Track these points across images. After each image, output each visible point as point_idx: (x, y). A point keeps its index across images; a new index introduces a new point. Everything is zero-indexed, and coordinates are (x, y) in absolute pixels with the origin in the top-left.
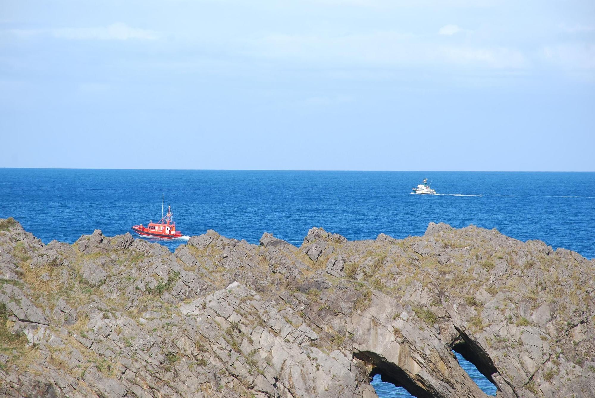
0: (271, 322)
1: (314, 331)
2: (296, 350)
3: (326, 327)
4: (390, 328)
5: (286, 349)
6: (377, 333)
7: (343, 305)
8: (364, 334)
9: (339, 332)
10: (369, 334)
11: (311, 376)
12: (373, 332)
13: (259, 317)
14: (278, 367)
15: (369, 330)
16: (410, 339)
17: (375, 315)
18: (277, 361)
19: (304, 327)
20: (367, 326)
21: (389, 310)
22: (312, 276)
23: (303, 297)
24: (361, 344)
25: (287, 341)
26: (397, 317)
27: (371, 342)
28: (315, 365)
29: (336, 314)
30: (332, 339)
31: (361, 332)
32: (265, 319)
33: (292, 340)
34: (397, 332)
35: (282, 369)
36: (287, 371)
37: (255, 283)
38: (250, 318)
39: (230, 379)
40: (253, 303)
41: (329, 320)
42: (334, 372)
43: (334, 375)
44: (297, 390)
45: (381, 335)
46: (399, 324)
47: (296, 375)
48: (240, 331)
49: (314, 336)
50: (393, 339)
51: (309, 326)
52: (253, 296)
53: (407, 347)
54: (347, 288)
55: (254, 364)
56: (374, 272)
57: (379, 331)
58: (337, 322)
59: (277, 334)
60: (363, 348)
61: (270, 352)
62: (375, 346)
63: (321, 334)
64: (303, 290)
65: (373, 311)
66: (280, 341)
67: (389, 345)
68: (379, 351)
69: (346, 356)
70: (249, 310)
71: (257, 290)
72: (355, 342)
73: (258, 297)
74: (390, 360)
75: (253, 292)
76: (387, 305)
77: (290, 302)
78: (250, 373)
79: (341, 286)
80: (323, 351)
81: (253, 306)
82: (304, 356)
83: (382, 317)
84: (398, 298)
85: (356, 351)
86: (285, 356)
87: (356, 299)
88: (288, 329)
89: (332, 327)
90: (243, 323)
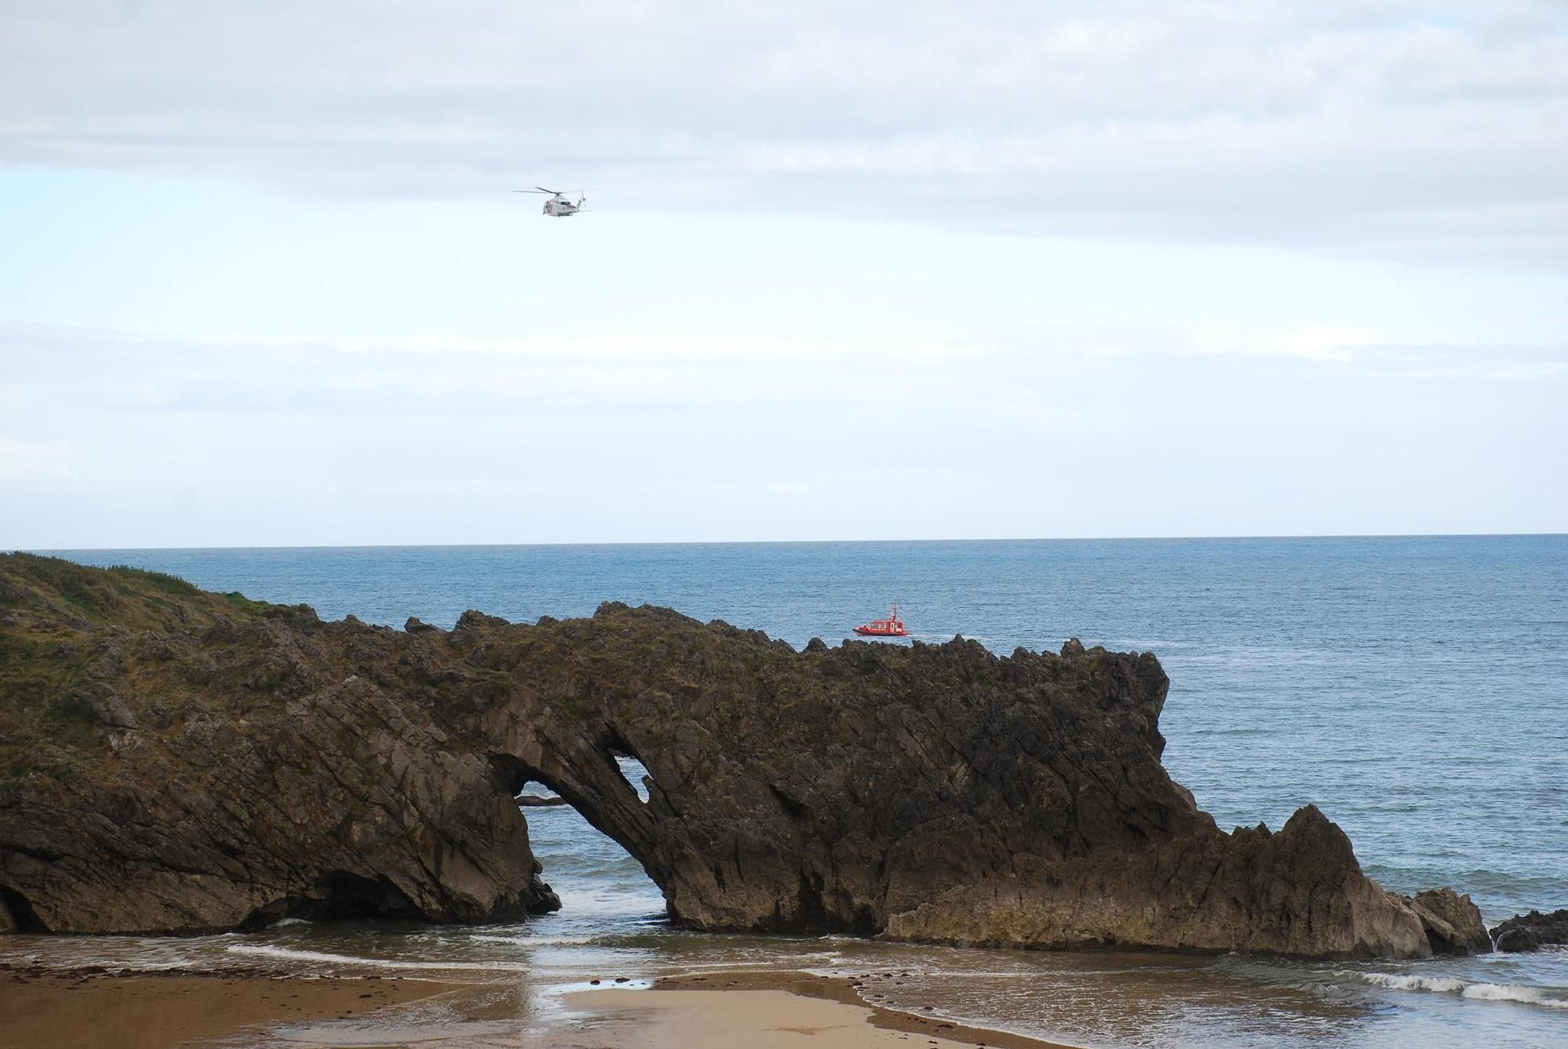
0: (392, 723)
1: (444, 731)
2: (420, 756)
3: (459, 727)
4: (531, 726)
5: (409, 755)
6: (516, 733)
7: (478, 700)
8: (501, 734)
9: (474, 732)
10: (507, 735)
11: (437, 784)
12: (511, 731)
13: (377, 717)
14: (399, 775)
15: (507, 729)
16: (552, 739)
17: (513, 711)
18: (397, 766)
19: (432, 728)
20: (505, 724)
21: (529, 705)
22: (450, 667)
23: (433, 692)
24: (497, 746)
25: (409, 744)
26: (539, 714)
27: (509, 744)
28: (442, 771)
29: (469, 712)
30: (464, 739)
31: (497, 731)
32: (385, 719)
33: (414, 743)
34: (538, 731)
35: (404, 777)
36: (410, 778)
37: (378, 676)
38: (367, 718)
39: (339, 789)
40: (372, 700)
41: (463, 718)
42: (464, 779)
43: (464, 784)
44: (422, 801)
45: (521, 734)
46: (540, 722)
47: (420, 784)
48: (355, 734)
49: (443, 737)
50: (534, 739)
51: (438, 725)
52: (373, 692)
53: (550, 748)
54: (484, 680)
55: (370, 772)
56: (519, 661)
57: (519, 731)
58: (470, 721)
59: (398, 735)
60: (500, 750)
61: (389, 758)
62: (514, 748)
63: (453, 735)
64: (434, 684)
65: (512, 707)
66: (401, 744)
67: (530, 747)
68: (518, 754)
69: (479, 760)
70: (366, 709)
71: (381, 684)
72: (491, 743)
73: (380, 692)
74: (531, 764)
75: (374, 687)
76: (527, 700)
77: (418, 699)
78: (363, 783)
79: (477, 678)
80: (453, 754)
81: (370, 704)
82: (429, 761)
83: (522, 714)
84: (542, 691)
85: (492, 754)
86: (407, 762)
87: (492, 693)
88: (413, 729)
89: (465, 727)
90: (358, 725)
